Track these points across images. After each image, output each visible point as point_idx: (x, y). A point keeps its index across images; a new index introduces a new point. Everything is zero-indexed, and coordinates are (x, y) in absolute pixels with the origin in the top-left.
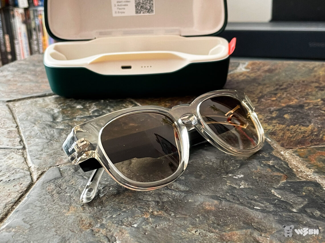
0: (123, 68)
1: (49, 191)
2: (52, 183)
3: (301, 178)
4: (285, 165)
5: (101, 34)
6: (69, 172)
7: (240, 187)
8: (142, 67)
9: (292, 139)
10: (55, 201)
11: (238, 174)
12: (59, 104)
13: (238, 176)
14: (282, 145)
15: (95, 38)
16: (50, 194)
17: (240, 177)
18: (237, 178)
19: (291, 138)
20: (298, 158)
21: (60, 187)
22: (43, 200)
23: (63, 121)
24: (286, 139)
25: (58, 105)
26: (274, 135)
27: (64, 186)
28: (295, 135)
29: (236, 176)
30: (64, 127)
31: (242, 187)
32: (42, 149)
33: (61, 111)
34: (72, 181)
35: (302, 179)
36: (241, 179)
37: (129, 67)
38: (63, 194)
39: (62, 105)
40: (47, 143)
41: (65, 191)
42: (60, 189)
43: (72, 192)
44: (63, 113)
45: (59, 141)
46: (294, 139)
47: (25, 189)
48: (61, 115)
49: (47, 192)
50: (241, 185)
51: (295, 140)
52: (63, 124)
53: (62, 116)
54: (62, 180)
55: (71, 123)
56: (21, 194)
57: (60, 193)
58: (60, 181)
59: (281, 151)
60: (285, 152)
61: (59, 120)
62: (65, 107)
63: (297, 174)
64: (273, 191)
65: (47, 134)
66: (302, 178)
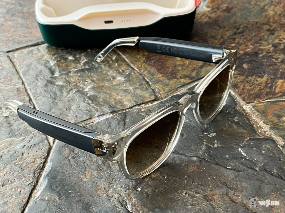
1: (65, 156)
2: (66, 147)
3: (260, 135)
4: (247, 122)
7: (214, 146)
9: (251, 92)
10: (73, 167)
11: (211, 133)
13: (212, 134)
14: (244, 100)
16: (67, 159)
17: (213, 135)
18: (211, 136)
19: (250, 90)
20: (257, 113)
21: (73, 152)
22: (63, 166)
23: (60, 75)
24: (246, 92)
26: (236, 88)
28: (253, 87)
29: (210, 135)
30: (63, 83)
31: (216, 145)
32: (50, 109)
33: (56, 63)
36: (214, 138)
38: (77, 158)
40: (53, 102)
43: (84, 157)
44: (59, 66)
45: (62, 100)
46: (253, 92)
47: (46, 155)
48: (57, 69)
49: (64, 157)
50: (215, 144)
51: (253, 93)
52: (61, 80)
53: (58, 70)
55: (68, 78)
56: (44, 160)
57: (75, 158)
59: (243, 105)
60: (246, 106)
61: (57, 74)
63: (257, 130)
64: (240, 149)
65: (50, 92)
66: (261, 134)
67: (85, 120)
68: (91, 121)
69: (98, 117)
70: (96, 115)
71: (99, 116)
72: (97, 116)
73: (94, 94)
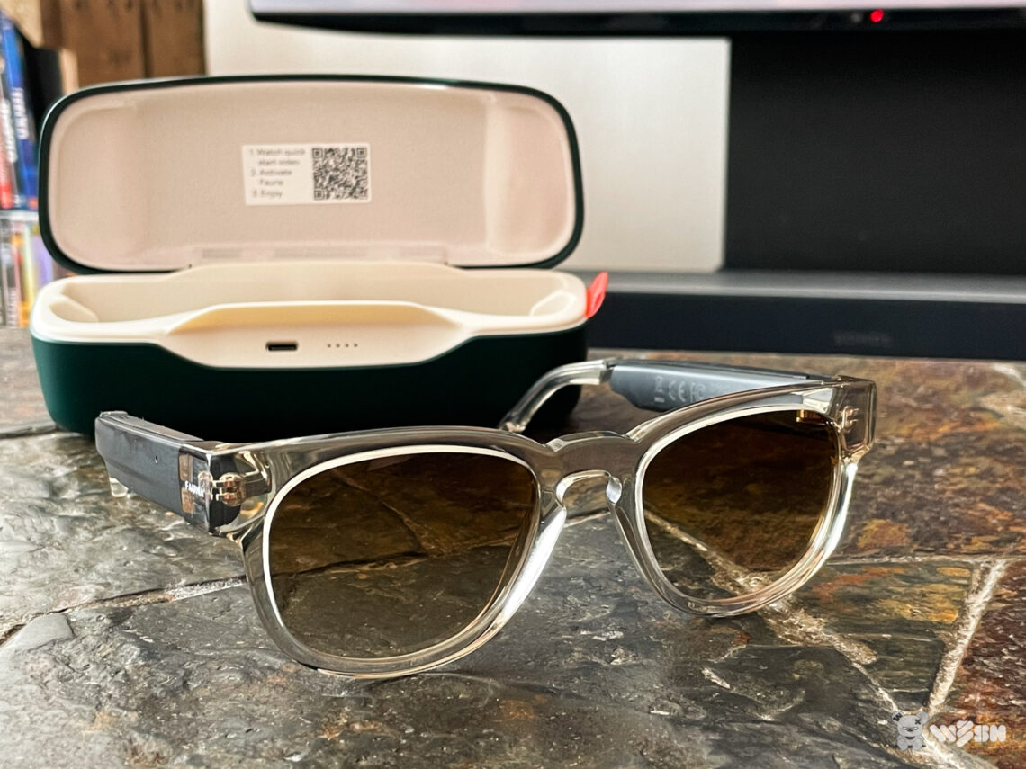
0: (273, 347)
1: (32, 673)
2: (45, 652)
3: (789, 640)
5: (209, 255)
6: (98, 628)
7: (612, 663)
8: (329, 346)
9: (768, 546)
10: (53, 698)
11: (607, 631)
12: (71, 455)
13: (608, 634)
14: (740, 562)
15: (190, 266)
16: (38, 681)
17: (613, 637)
18: (603, 639)
19: (767, 542)
21: (68, 665)
22: (16, 696)
23: (79, 496)
24: (751, 546)
25: (66, 457)
26: (717, 536)
27: (79, 661)
28: (776, 534)
29: (600, 636)
30: (86, 512)
31: (618, 662)
32: (15, 570)
33: (75, 472)
34: (104, 649)
35: (793, 642)
36: (614, 643)
37: (291, 347)
38: (78, 680)
39: (79, 457)
40: (32, 552)
41: (83, 675)
42: (67, 669)
43: (105, 677)
44: (81, 476)
45: (69, 548)
46: (777, 546)
48: (77, 483)
50: (615, 658)
51: (778, 549)
52: (81, 506)
53: (79, 485)
54: (73, 646)
55: (107, 501)
57: (68, 679)
58: (67, 649)
59: (738, 576)
60: (748, 577)
61: (70, 494)
62: (89, 463)
63: (777, 631)
64: (707, 671)
65: (31, 529)
66: (792, 639)
67: (137, 594)
68: (161, 597)
69: (188, 588)
70: (183, 581)
71: (192, 585)
72: (186, 586)
73: (192, 537)
